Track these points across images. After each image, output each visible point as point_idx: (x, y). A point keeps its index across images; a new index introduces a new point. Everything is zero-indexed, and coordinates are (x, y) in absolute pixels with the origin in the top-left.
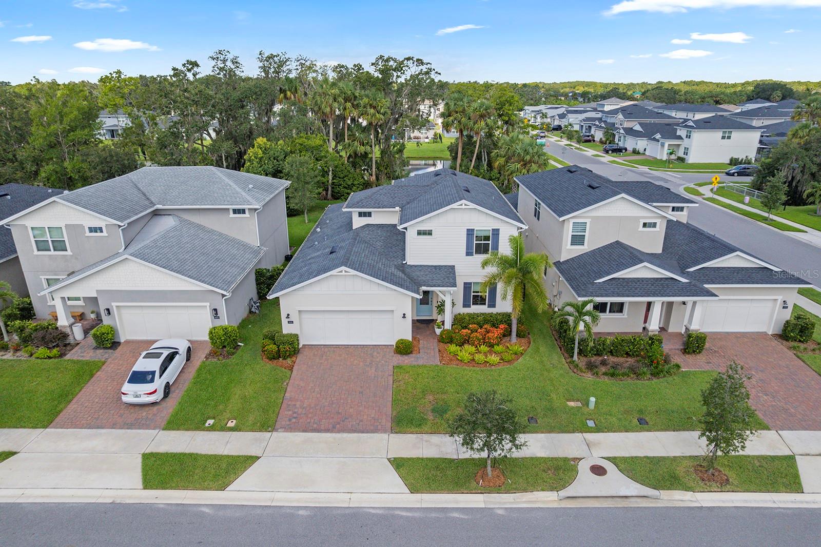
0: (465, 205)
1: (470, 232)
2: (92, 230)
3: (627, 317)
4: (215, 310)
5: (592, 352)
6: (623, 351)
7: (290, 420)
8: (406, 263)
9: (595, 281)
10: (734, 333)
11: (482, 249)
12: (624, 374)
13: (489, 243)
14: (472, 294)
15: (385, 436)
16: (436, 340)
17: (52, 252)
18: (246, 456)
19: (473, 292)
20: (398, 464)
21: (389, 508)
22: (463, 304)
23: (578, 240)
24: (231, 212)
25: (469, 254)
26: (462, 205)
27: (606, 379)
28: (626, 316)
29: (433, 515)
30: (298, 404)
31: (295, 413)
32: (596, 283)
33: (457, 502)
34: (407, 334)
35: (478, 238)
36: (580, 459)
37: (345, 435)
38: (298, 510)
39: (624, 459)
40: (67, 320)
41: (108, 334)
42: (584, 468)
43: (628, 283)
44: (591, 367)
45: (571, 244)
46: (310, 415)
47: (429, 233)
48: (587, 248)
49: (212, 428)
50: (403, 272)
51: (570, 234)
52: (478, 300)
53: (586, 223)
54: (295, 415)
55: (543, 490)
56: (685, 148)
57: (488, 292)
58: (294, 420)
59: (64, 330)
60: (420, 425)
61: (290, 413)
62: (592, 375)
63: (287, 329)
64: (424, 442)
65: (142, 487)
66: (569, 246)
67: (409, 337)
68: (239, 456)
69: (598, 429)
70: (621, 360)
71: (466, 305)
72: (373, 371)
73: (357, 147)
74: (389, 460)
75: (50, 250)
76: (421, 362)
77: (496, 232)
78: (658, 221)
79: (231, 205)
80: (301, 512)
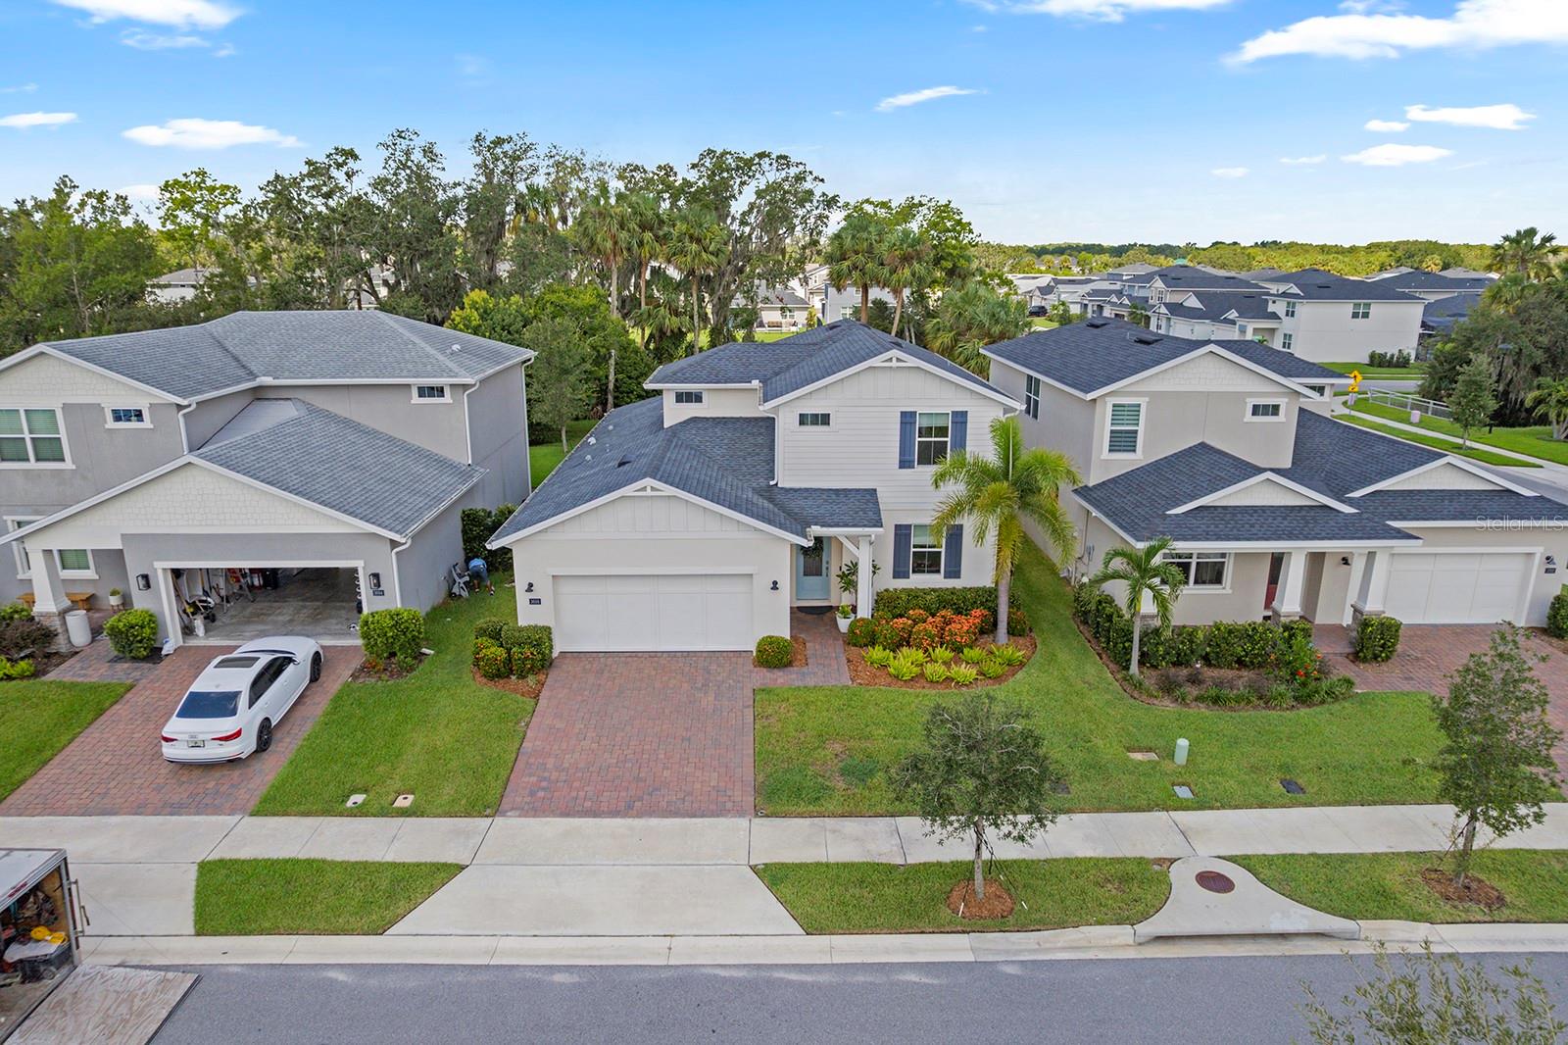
0: (898, 360)
1: (907, 418)
2: (118, 416)
3: (1230, 592)
4: (376, 576)
5: (1168, 657)
6: (1232, 655)
7: (532, 794)
8: (777, 484)
9: (1168, 513)
10: (1450, 625)
11: (931, 454)
12: (1238, 699)
13: (946, 442)
14: (913, 550)
15: (743, 822)
16: (841, 642)
17: (33, 464)
18: (433, 864)
19: (915, 547)
20: (774, 876)
21: (759, 966)
22: (894, 571)
23: (1123, 441)
24: (415, 392)
25: (905, 463)
26: (891, 360)
27: (1203, 710)
28: (1228, 591)
29: (861, 978)
30: (551, 762)
31: (545, 779)
32: (1170, 516)
33: (911, 951)
34: (782, 629)
35: (926, 431)
36: (1173, 861)
37: (654, 822)
38: (552, 974)
39: (1269, 860)
40: (55, 600)
41: (142, 627)
42: (1182, 877)
43: (1234, 515)
44: (1168, 687)
45: (1110, 451)
46: (576, 784)
47: (824, 420)
48: (1142, 458)
49: (360, 812)
50: (771, 500)
51: (1108, 428)
52: (927, 562)
53: (1139, 405)
54: (544, 784)
55: (1100, 923)
56: (1285, 335)
57: (944, 546)
58: (541, 794)
59: (46, 623)
60: (818, 799)
61: (534, 779)
62: (1173, 702)
63: (527, 616)
64: (828, 833)
65: (193, 932)
66: (1105, 454)
67: (784, 631)
68: (418, 865)
69: (1201, 804)
70: (1227, 673)
71: (899, 573)
72: (711, 698)
73: (664, 319)
74: (753, 868)
75: (28, 460)
76: (811, 682)
77: (960, 418)
78: (1282, 402)
79: (415, 377)
80: (558, 978)
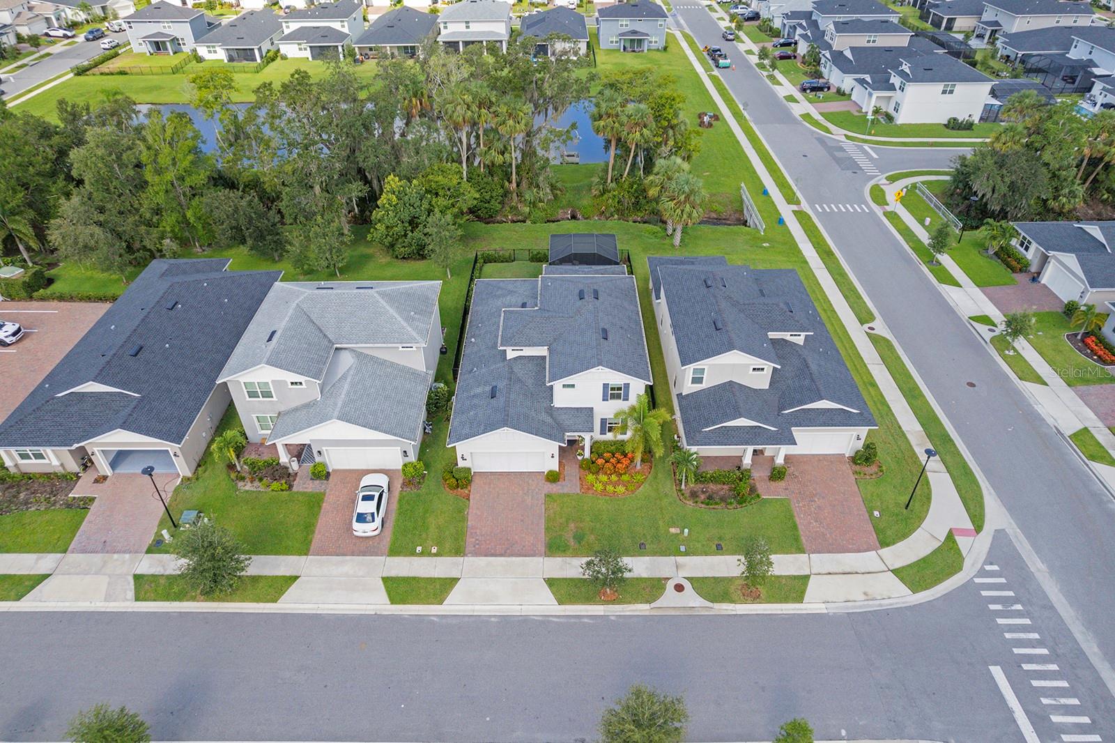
0: (602, 369)
1: (605, 386)
2: (292, 383)
4: (405, 452)
6: (720, 481)
7: (474, 546)
10: (817, 455)
11: (615, 396)
12: (716, 503)
15: (541, 559)
16: (578, 466)
17: (261, 399)
18: (450, 579)
19: (609, 424)
20: (551, 582)
21: (545, 616)
22: (600, 435)
23: (697, 380)
24: (401, 347)
25: (604, 400)
26: (599, 369)
27: (702, 507)
29: (573, 620)
30: (478, 531)
31: (477, 540)
32: (703, 432)
33: (587, 611)
34: (554, 465)
35: (612, 389)
36: (669, 579)
37: (514, 559)
38: (491, 618)
39: (698, 579)
40: (287, 458)
42: (670, 585)
44: (693, 495)
46: (488, 542)
47: (573, 386)
48: (705, 386)
49: (422, 554)
50: (551, 416)
51: (691, 376)
53: (704, 368)
55: (641, 603)
56: (897, 102)
58: (477, 546)
59: (285, 465)
60: (565, 551)
61: (474, 540)
62: (693, 503)
63: (461, 464)
64: (567, 564)
65: (389, 602)
67: (556, 467)
68: (446, 579)
69: (686, 554)
71: (603, 432)
72: (530, 500)
73: (494, 158)
74: (544, 579)
75: (259, 397)
76: (566, 490)
77: (627, 386)
78: (766, 367)
79: (400, 343)
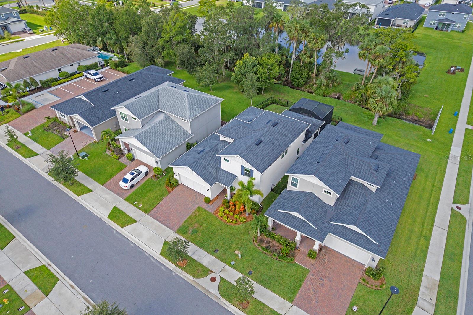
0: (239, 157)
2: (133, 118)
4: (157, 162)
7: (154, 213)
8: (221, 168)
9: (277, 210)
11: (247, 175)
13: (250, 174)
15: (172, 232)
18: (134, 220)
21: (151, 256)
23: (294, 185)
25: (242, 174)
29: (158, 264)
33: (167, 264)
37: (163, 226)
38: (132, 244)
39: (225, 281)
41: (130, 157)
42: (211, 275)
44: (261, 241)
45: (292, 185)
48: (298, 189)
49: (135, 205)
50: (217, 172)
53: (298, 179)
54: (157, 211)
55: (191, 275)
59: (122, 149)
61: (156, 210)
65: (107, 217)
66: (290, 185)
67: (211, 198)
72: (191, 205)
74: (165, 240)
76: (208, 209)
77: (252, 171)
78: (332, 193)
79: (181, 117)
